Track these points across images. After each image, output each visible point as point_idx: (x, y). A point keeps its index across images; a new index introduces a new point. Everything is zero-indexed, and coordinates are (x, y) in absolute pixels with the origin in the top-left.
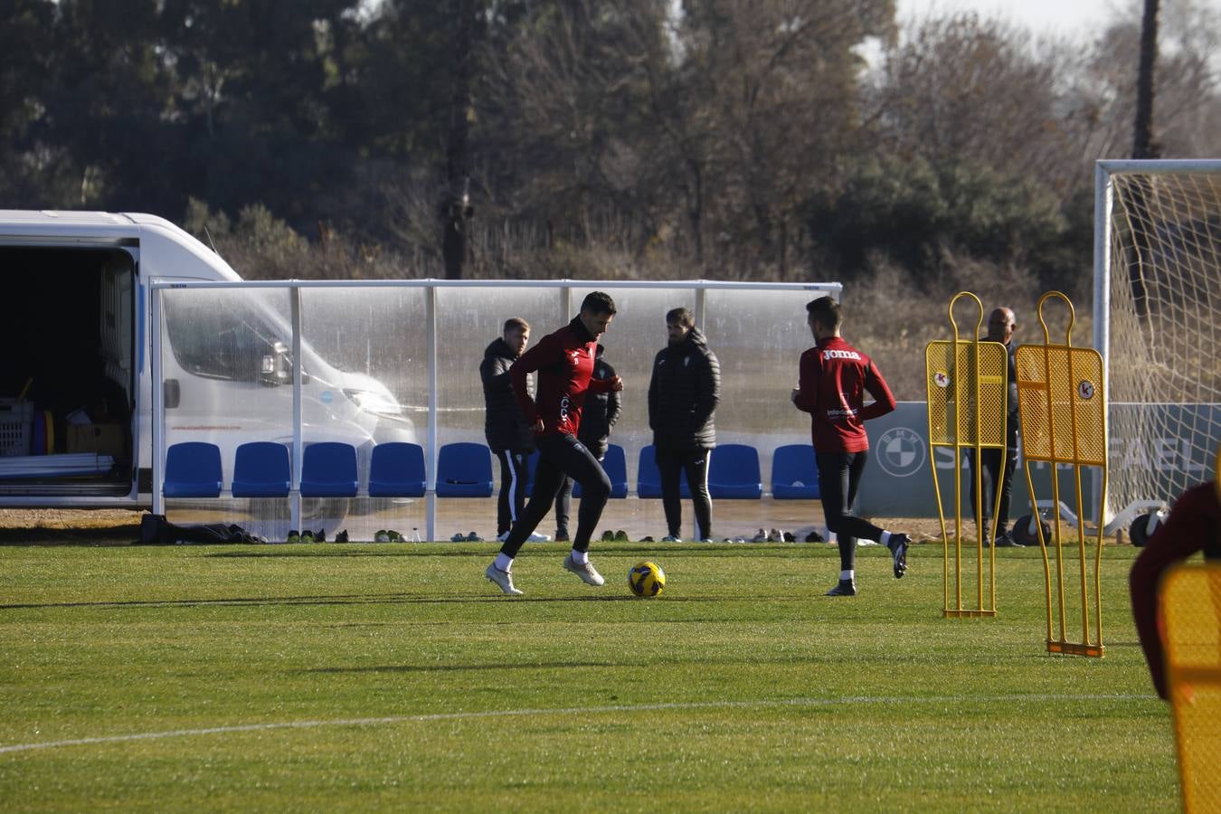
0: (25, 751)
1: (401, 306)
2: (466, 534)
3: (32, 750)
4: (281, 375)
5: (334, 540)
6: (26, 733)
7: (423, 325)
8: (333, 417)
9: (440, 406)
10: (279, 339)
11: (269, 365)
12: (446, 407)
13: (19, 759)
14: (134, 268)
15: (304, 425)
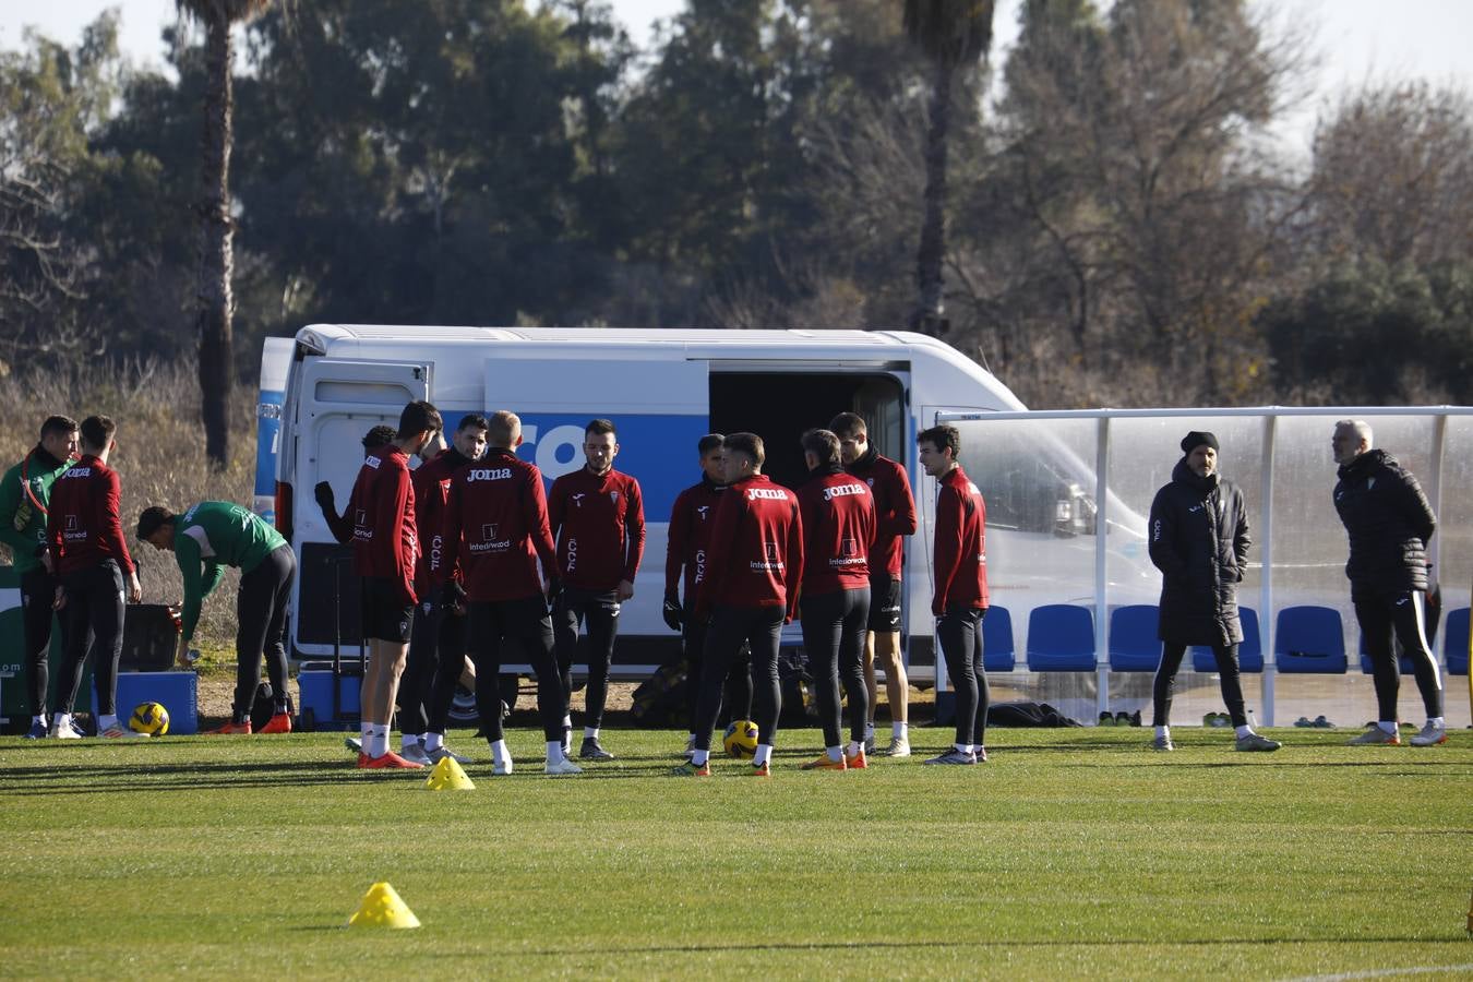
1: (1231, 439)
2: (1312, 719)
4: (1079, 523)
5: (1151, 723)
7: (1258, 462)
8: (1144, 575)
9: (1275, 562)
10: (1074, 481)
11: (1064, 512)
12: (1284, 562)
14: (904, 397)
15: (1110, 584)
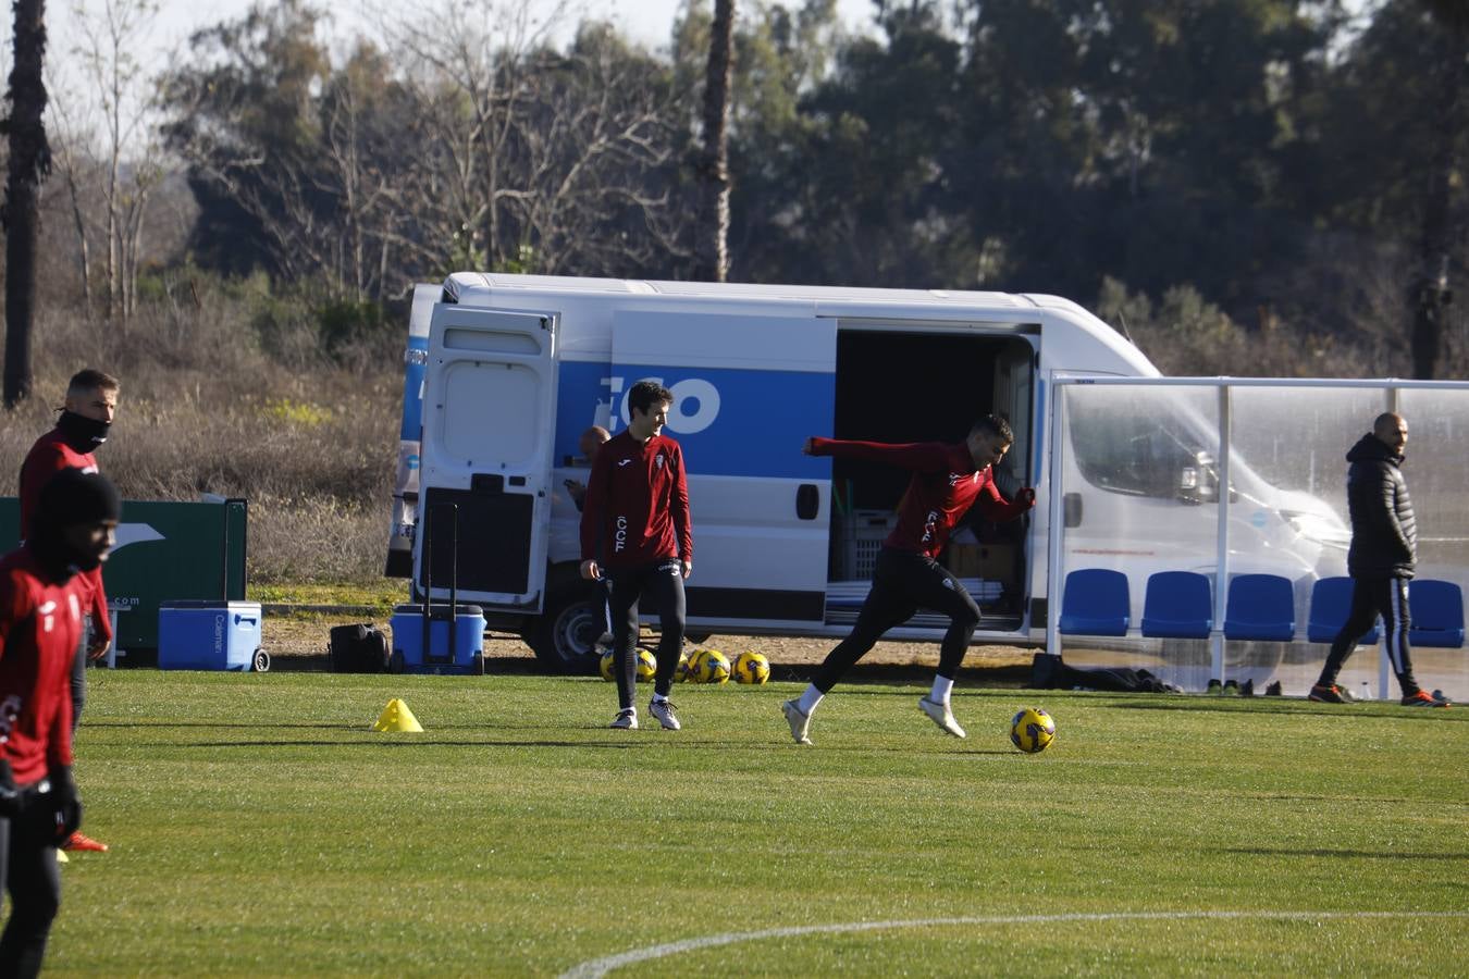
0: (893, 929)
1: (1354, 411)
3: (901, 928)
5: (1263, 694)
6: (894, 907)
8: (1266, 544)
10: (1203, 448)
11: (1190, 479)
13: (886, 938)
14: (1034, 360)
15: (1231, 552)
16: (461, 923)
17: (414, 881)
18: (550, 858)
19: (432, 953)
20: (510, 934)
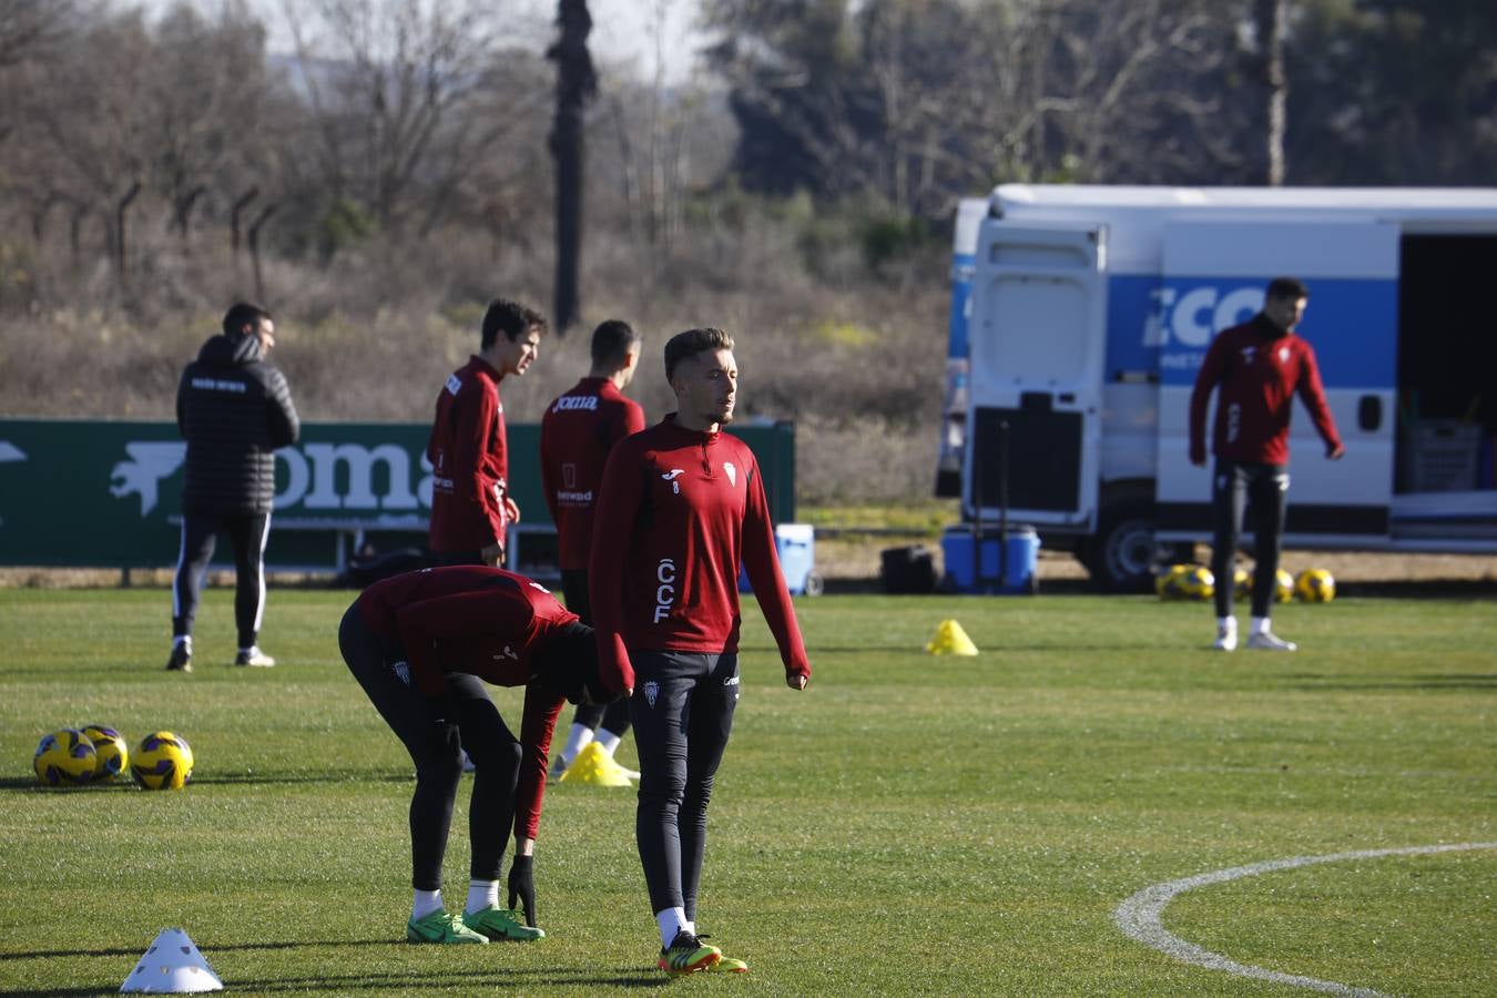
0: (1472, 851)
3: (1481, 850)
6: (1473, 829)
13: (1466, 861)
16: (1022, 847)
17: (973, 804)
18: (1110, 781)
19: (995, 876)
20: (1073, 858)
